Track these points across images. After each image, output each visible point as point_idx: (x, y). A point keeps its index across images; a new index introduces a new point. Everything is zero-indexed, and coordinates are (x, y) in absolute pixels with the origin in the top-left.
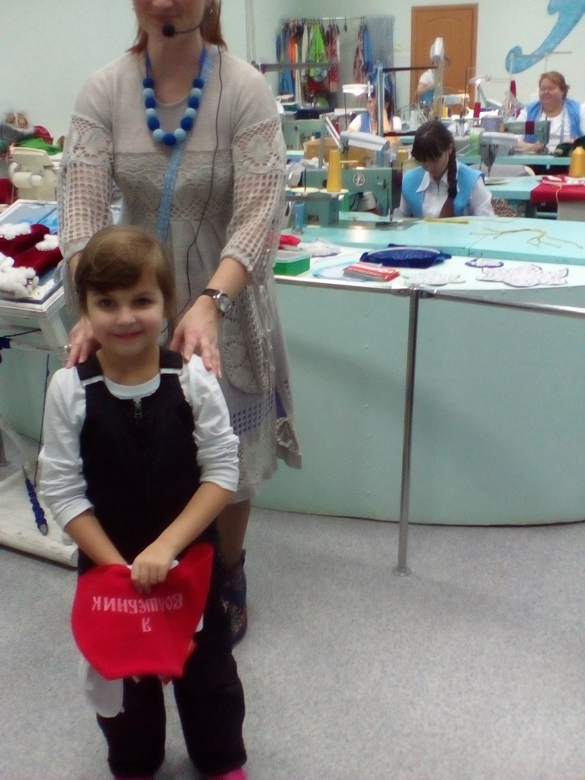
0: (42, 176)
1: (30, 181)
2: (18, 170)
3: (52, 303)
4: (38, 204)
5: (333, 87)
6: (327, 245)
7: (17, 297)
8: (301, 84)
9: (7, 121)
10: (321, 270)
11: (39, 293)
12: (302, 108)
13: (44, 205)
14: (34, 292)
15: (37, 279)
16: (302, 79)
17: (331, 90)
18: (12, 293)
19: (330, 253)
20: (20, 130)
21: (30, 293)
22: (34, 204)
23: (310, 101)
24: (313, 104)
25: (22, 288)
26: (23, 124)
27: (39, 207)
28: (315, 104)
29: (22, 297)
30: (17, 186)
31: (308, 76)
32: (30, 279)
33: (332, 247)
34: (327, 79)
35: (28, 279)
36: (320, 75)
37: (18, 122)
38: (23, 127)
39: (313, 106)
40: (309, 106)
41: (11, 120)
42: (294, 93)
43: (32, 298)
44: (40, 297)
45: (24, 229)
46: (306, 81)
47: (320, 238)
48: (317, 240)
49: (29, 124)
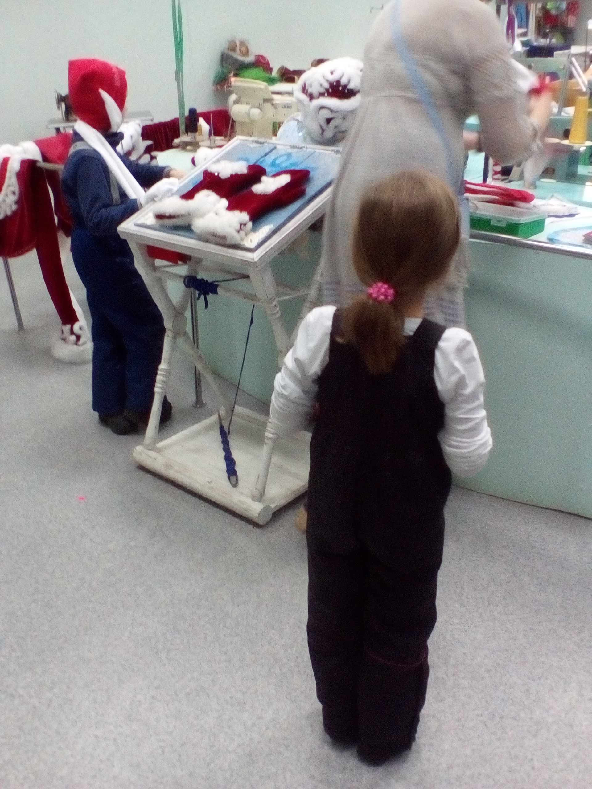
0: (261, 109)
1: (248, 114)
2: (237, 102)
3: (264, 253)
4: (257, 142)
5: (571, 21)
6: (564, 204)
7: (228, 242)
8: (536, 17)
9: (228, 49)
10: (557, 233)
11: (251, 241)
12: (535, 44)
13: (263, 143)
14: (246, 238)
15: (250, 224)
16: (537, 12)
17: (569, 25)
18: (224, 238)
19: (567, 214)
20: (241, 58)
21: (242, 239)
22: (253, 141)
23: (545, 36)
24: (548, 39)
25: (235, 234)
26: (244, 53)
27: (258, 145)
28: (551, 39)
29: (233, 243)
30: (234, 119)
31: (544, 9)
32: (243, 225)
33: (570, 207)
34: (566, 12)
35: (241, 225)
36: (558, 8)
37: (240, 50)
38: (244, 55)
39: (548, 42)
40: (543, 42)
41: (233, 48)
42: (527, 27)
43: (244, 245)
44: (252, 245)
45: (241, 168)
46: (541, 14)
47: (555, 195)
48: (552, 196)
49: (250, 52)
